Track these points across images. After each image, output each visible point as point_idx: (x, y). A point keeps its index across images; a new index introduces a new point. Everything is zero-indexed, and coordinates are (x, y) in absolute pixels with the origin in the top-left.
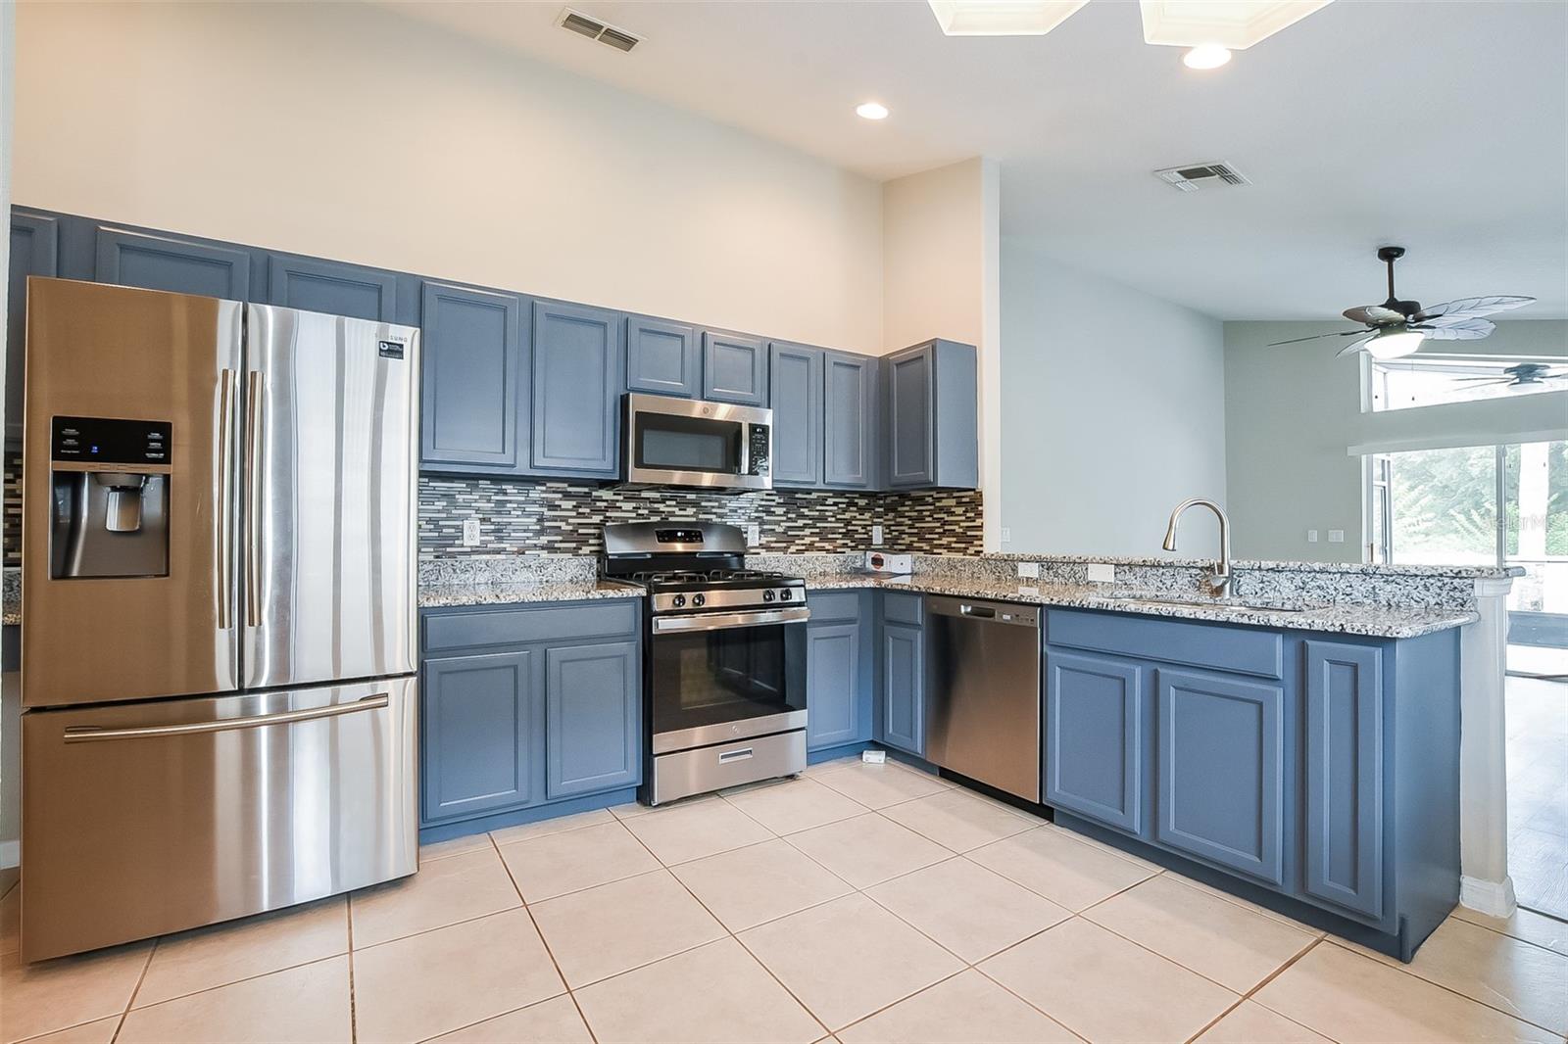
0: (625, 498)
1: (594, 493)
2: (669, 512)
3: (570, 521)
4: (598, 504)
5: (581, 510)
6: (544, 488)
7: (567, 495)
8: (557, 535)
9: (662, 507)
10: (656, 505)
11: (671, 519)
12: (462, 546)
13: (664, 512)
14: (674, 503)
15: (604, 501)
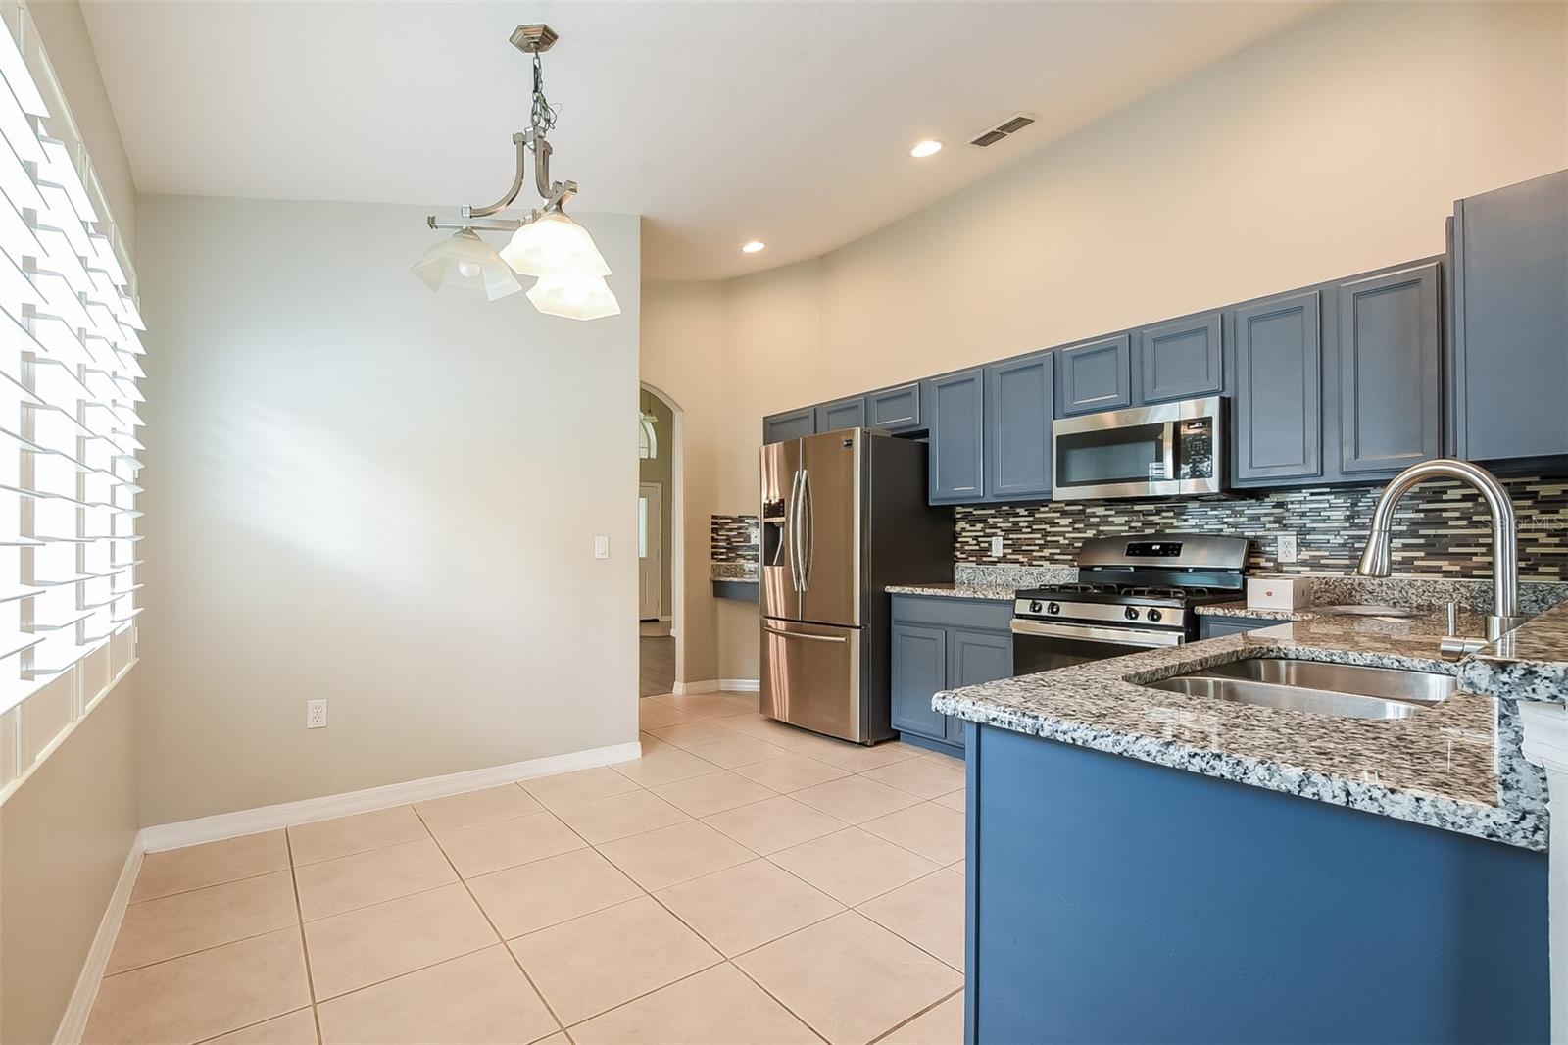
0: (1116, 512)
1: (1088, 510)
2: (1164, 524)
3: (1067, 535)
4: (1092, 519)
5: (1076, 526)
6: (1046, 509)
7: (1064, 514)
8: (1057, 548)
9: (1156, 519)
10: (1150, 518)
11: (1168, 531)
12: (990, 556)
13: (1158, 524)
14: (1172, 514)
15: (1098, 516)
